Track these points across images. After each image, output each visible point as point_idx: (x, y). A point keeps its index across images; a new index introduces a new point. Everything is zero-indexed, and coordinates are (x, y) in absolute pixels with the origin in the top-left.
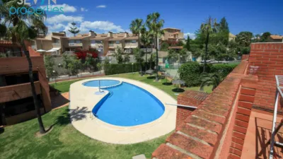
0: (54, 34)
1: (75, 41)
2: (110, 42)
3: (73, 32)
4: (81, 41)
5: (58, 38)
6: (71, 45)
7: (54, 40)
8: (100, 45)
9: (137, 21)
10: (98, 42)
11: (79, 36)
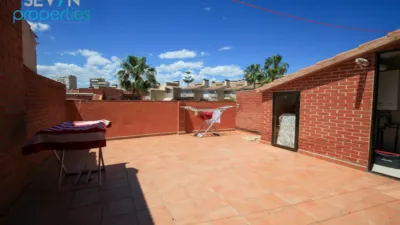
0: (168, 84)
1: (187, 91)
2: (226, 92)
3: (187, 81)
4: (193, 91)
5: (171, 88)
6: (182, 95)
7: (168, 91)
8: (213, 95)
9: (253, 67)
10: (212, 92)
11: (192, 86)
